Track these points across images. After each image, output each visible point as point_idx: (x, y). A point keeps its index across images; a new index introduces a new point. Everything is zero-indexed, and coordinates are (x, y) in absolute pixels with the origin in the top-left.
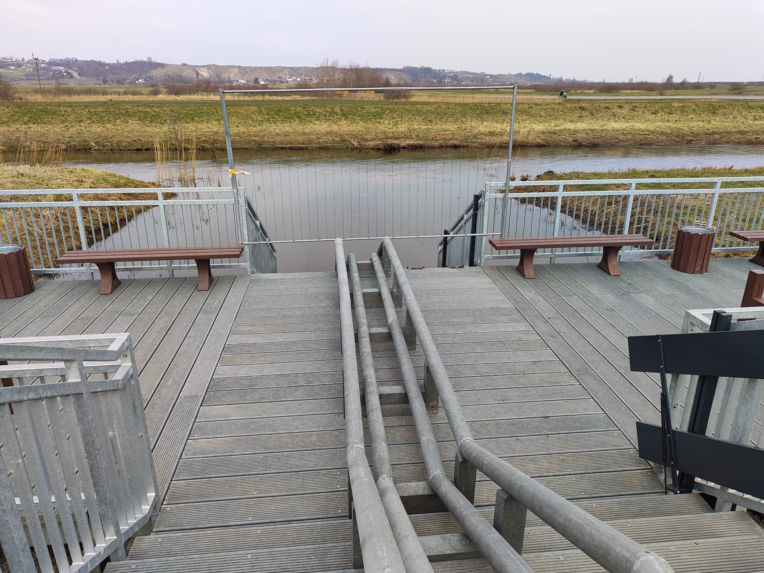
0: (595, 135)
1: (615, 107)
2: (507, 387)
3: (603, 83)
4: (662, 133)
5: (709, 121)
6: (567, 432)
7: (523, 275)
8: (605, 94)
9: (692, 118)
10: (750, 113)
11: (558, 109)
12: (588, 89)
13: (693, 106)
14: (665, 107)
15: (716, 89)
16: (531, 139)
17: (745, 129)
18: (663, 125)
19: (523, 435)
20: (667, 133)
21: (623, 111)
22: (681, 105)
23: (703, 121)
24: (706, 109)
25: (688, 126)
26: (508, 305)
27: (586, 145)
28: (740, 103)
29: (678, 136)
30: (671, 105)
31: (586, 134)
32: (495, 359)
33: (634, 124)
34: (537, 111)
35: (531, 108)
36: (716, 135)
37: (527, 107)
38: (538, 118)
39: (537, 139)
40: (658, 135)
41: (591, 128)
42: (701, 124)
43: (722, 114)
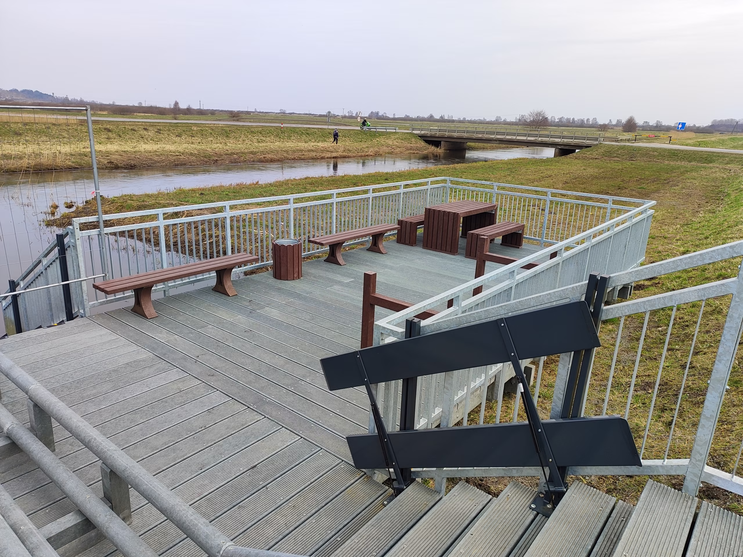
0: (129, 157)
1: (140, 129)
2: (196, 451)
3: (113, 104)
4: (191, 154)
5: (225, 143)
6: (281, 473)
7: (144, 316)
8: (120, 115)
9: (212, 141)
10: (254, 137)
11: (81, 130)
12: (100, 111)
13: (209, 130)
14: (187, 131)
15: (216, 115)
16: (59, 161)
17: (254, 150)
18: (189, 147)
19: (242, 499)
20: (195, 154)
21: (149, 134)
22: (199, 128)
23: (221, 143)
24: (220, 133)
25: (210, 148)
26: (145, 355)
27: (123, 166)
28: (244, 129)
29: (205, 157)
30: (191, 129)
31: (119, 155)
32: (164, 424)
33: (164, 146)
34: (57, 131)
35: (49, 128)
36: (235, 156)
37: (44, 127)
38: (61, 140)
39: (67, 162)
40: (188, 156)
41: (123, 149)
42: (220, 146)
43: (233, 137)
